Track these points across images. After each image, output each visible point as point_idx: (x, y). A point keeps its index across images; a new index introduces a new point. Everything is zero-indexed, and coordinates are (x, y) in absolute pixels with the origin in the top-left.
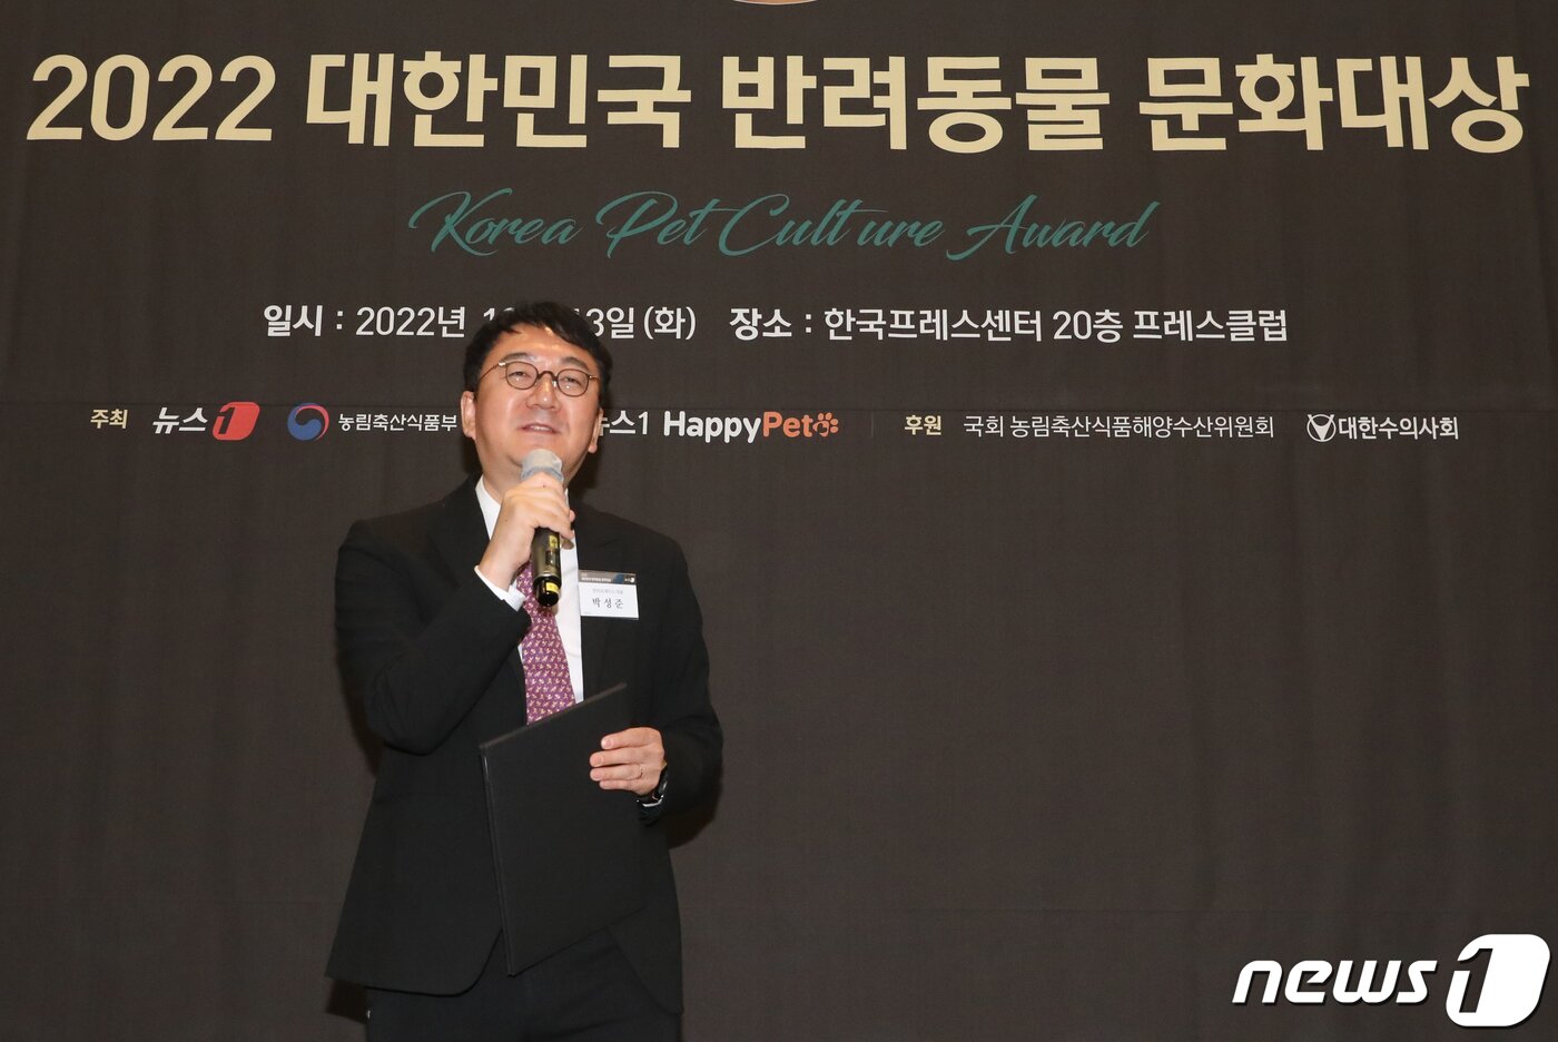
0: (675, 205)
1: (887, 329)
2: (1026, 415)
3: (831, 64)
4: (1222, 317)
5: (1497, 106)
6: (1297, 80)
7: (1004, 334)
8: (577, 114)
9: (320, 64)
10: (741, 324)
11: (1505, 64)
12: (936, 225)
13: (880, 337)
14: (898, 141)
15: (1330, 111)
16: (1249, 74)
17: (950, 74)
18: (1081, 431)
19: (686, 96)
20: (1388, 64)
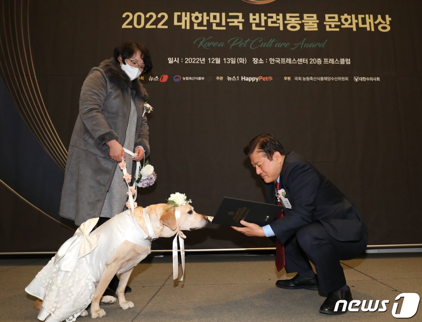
0: (242, 40)
1: (280, 62)
2: (305, 77)
3: (269, 15)
4: (339, 60)
5: (386, 23)
6: (351, 19)
7: (301, 63)
8: (224, 23)
9: (176, 14)
10: (254, 61)
11: (387, 16)
12: (289, 43)
13: (279, 63)
14: (281, 28)
15: (357, 24)
16: (343, 17)
17: (290, 17)
18: (315, 79)
19: (243, 20)
20: (367, 16)
